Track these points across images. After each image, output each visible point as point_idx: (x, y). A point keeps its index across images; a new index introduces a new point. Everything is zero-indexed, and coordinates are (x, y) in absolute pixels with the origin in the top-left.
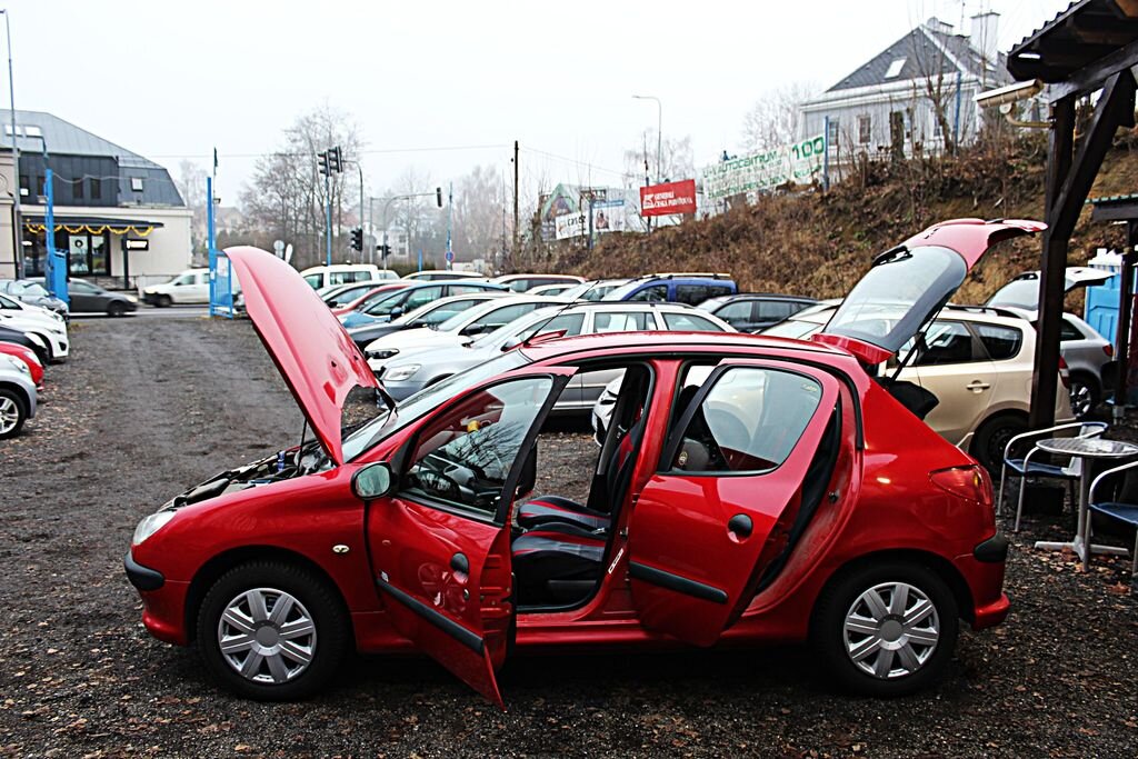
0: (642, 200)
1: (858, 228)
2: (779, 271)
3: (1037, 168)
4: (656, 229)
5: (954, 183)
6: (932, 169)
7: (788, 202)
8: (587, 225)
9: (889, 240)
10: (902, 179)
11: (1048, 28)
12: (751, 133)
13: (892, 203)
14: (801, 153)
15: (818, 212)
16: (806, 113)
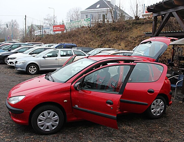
0: (53, 28)
1: (97, 35)
2: (83, 43)
3: (129, 26)
4: (56, 34)
5: (115, 28)
6: (110, 25)
7: (83, 30)
8: (42, 33)
9: (103, 37)
10: (105, 27)
11: (157, 4)
12: (68, 16)
13: (104, 31)
14: (86, 21)
15: (89, 32)
16: (81, 13)
